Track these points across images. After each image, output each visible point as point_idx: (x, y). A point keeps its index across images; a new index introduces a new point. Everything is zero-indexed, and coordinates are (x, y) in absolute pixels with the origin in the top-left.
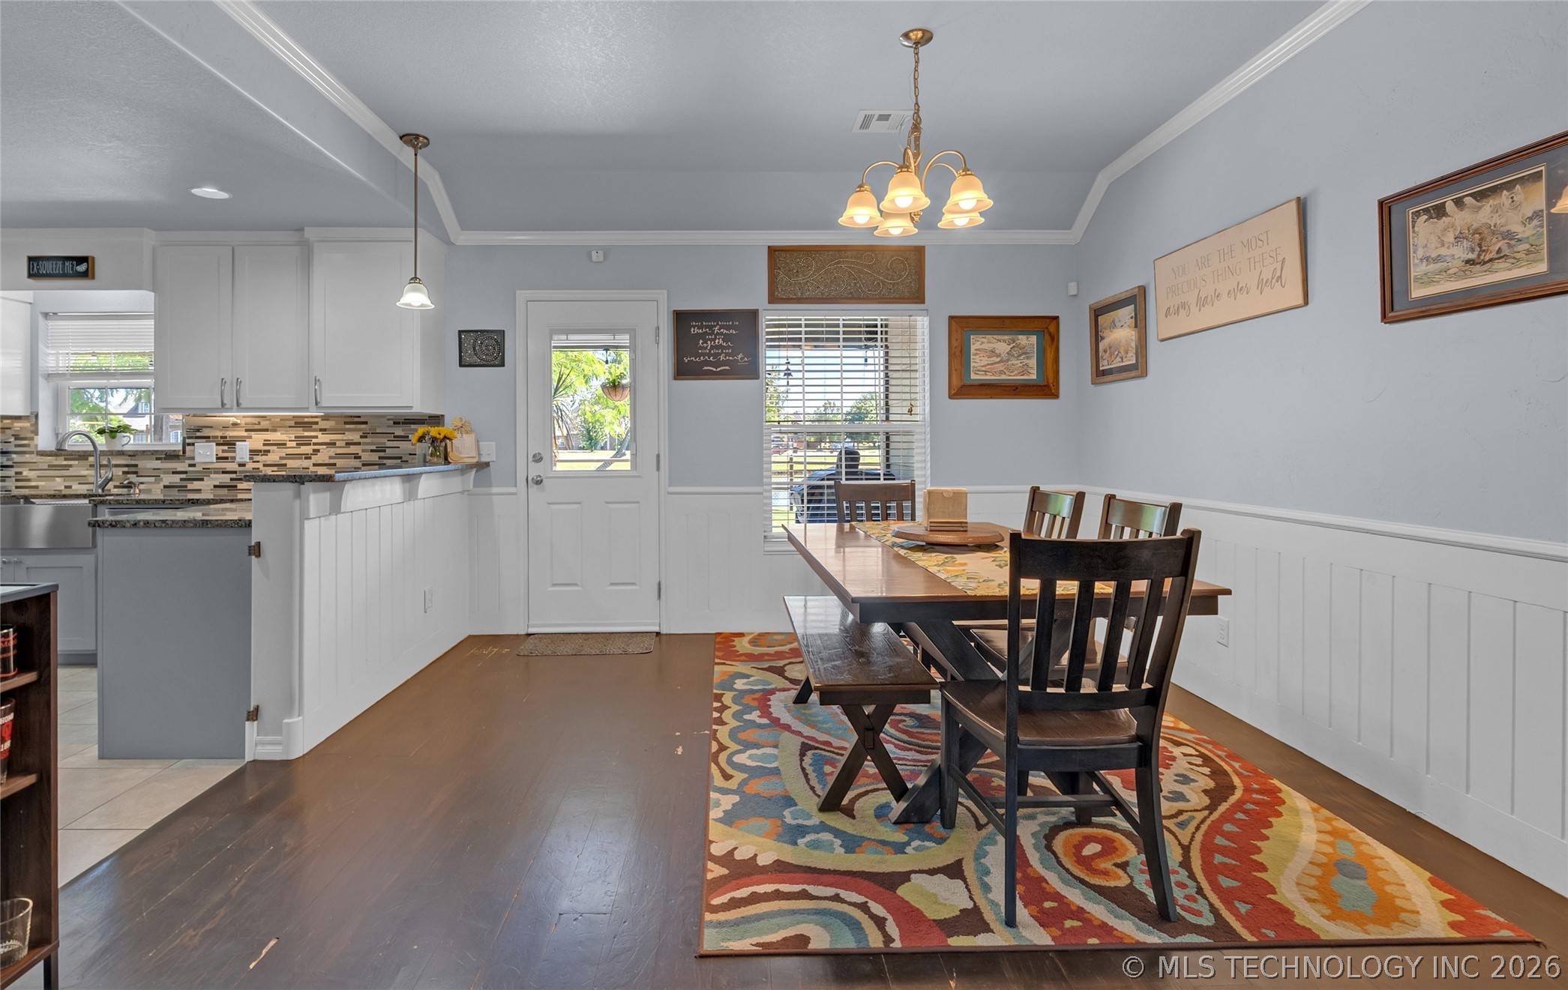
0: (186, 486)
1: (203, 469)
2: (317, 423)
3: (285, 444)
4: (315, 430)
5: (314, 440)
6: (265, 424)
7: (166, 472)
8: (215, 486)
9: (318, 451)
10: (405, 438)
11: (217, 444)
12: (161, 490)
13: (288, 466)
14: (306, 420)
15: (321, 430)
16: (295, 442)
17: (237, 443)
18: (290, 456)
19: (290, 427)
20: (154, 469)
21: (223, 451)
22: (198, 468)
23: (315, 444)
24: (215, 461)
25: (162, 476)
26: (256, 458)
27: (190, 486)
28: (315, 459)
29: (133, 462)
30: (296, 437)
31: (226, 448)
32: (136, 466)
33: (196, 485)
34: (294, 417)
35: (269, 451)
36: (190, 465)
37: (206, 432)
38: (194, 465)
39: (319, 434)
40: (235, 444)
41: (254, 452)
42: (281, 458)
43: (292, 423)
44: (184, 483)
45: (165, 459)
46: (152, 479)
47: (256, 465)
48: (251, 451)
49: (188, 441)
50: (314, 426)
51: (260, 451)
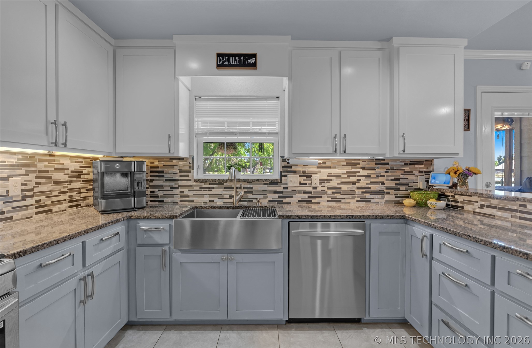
0: (282, 201)
1: (292, 190)
2: (359, 164)
3: (340, 176)
4: (358, 168)
5: (358, 174)
6: (328, 164)
7: (270, 192)
8: (299, 201)
9: (360, 180)
10: (411, 173)
11: (301, 176)
12: (267, 203)
13: (342, 189)
14: (353, 162)
15: (362, 168)
16: (346, 175)
17: (312, 175)
18: (343, 183)
19: (343, 166)
20: (263, 190)
21: (304, 180)
22: (289, 190)
23: (358, 176)
24: (299, 186)
25: (268, 194)
26: (323, 184)
27: (284, 201)
28: (358, 185)
29: (251, 186)
30: (347, 172)
31: (305, 178)
32: (252, 188)
33: (288, 200)
34: (346, 160)
35: (331, 180)
36: (284, 188)
37: (293, 169)
38: (287, 188)
39: (360, 170)
40: (311, 176)
41: (322, 181)
42: (338, 184)
43: (345, 163)
44: (280, 199)
45: (269, 184)
46: (262, 196)
47: (323, 188)
48: (320, 180)
49: (283, 174)
50: (358, 166)
51: (326, 180)
